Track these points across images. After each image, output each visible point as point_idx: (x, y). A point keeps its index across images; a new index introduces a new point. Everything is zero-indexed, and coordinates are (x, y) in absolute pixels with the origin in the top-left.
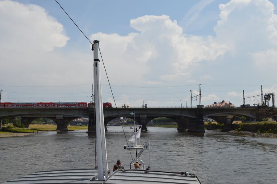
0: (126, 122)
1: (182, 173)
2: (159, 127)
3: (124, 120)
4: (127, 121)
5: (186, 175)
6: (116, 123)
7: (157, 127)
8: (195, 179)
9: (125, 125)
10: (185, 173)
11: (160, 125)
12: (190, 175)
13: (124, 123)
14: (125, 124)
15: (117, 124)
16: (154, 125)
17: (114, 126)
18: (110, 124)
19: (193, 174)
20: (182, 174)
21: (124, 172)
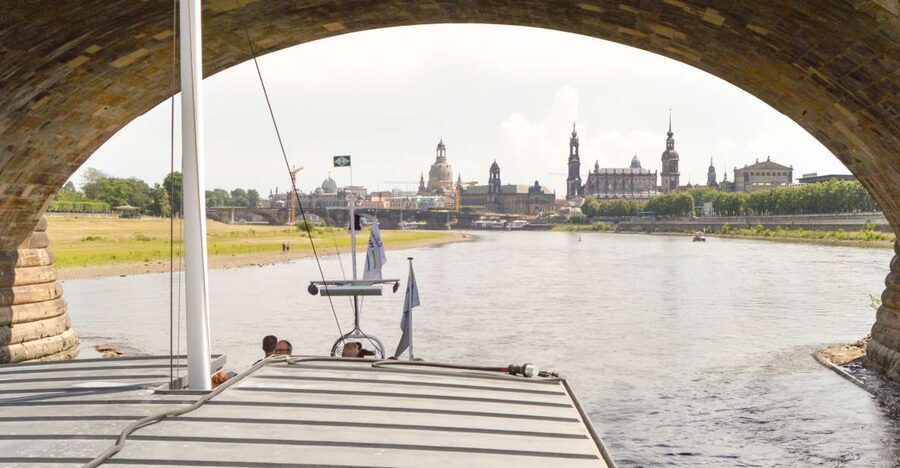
0: (579, 210)
1: (514, 371)
2: (766, 238)
3: (572, 203)
4: (585, 208)
5: (525, 376)
6: (533, 217)
7: (754, 238)
8: (560, 388)
9: (576, 227)
10: (524, 367)
11: (773, 228)
12: (540, 375)
13: (568, 217)
14: (576, 220)
15: (536, 221)
16: (732, 227)
17: (526, 228)
18: (503, 221)
19: (553, 375)
20: (511, 373)
21: (291, 364)
